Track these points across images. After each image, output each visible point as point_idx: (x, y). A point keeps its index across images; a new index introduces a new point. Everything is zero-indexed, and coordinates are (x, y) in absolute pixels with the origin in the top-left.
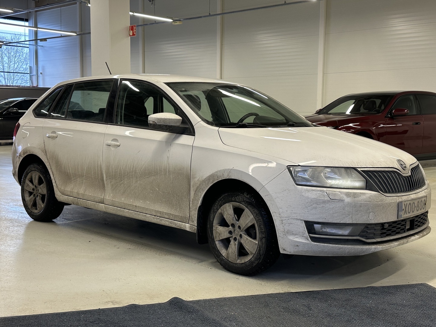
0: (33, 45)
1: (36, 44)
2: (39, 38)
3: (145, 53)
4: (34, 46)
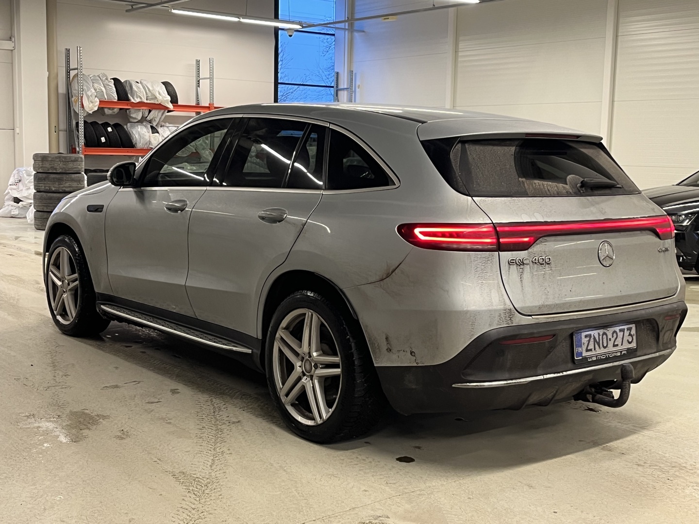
0: (345, 29)
1: (350, 28)
2: (357, 16)
3: (620, 39)
4: (347, 32)
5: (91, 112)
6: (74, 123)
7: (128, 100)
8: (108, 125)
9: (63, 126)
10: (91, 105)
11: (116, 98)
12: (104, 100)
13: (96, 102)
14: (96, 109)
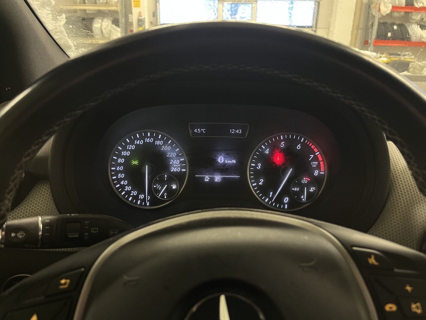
5: (384, 15)
6: (370, 23)
7: (412, 5)
8: (393, 24)
9: (361, 26)
10: (386, 9)
11: (404, 4)
12: (395, 5)
13: (390, 6)
14: (389, 12)
